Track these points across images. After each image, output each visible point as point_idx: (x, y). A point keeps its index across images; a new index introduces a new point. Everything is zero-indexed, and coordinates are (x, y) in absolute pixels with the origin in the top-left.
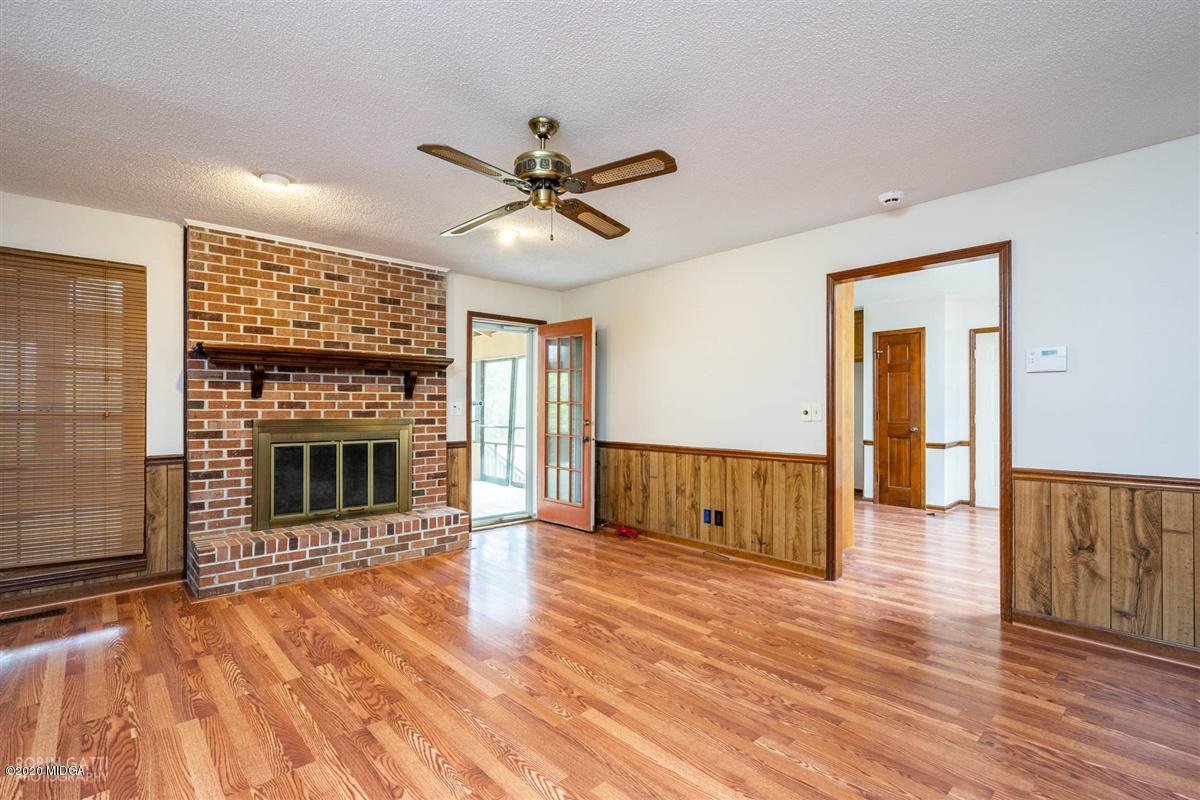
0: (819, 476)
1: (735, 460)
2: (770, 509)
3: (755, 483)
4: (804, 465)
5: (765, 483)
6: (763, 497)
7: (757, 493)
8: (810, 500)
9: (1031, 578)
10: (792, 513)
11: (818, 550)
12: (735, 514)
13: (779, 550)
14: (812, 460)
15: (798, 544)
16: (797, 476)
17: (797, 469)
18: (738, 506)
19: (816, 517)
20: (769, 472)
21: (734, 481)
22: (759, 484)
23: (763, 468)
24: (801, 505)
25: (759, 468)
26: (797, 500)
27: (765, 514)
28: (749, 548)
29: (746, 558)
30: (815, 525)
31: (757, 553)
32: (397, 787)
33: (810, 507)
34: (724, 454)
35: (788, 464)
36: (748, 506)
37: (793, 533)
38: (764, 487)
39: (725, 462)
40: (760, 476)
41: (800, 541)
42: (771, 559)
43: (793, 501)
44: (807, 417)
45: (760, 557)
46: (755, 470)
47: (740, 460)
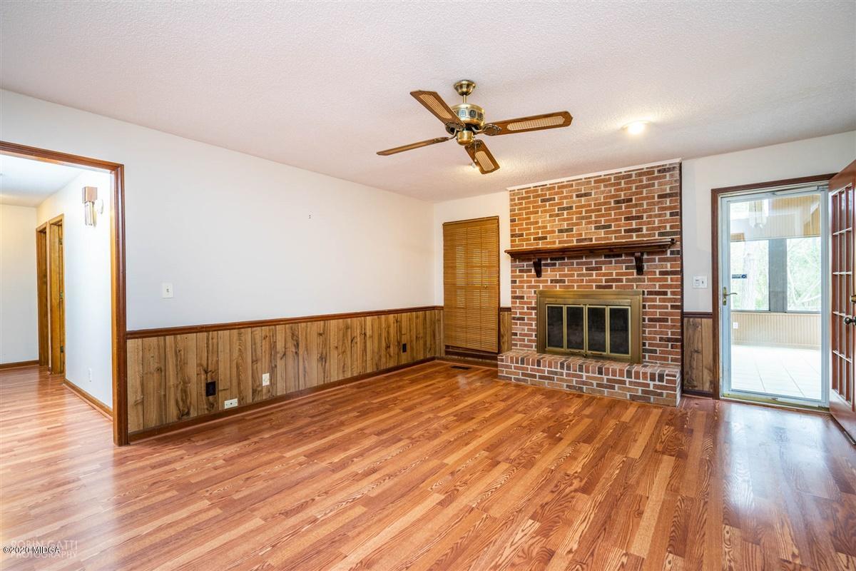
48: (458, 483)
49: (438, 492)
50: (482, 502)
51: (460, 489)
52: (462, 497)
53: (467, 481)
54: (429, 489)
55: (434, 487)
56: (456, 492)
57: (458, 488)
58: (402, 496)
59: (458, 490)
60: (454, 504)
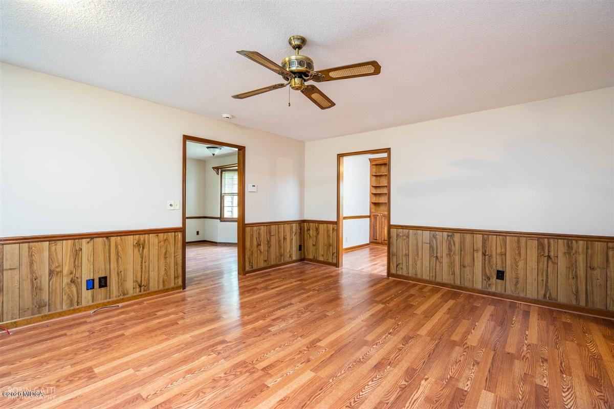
0: (178, 238)
1: (119, 238)
2: (147, 263)
3: (136, 251)
4: (169, 233)
5: (143, 248)
6: (142, 258)
7: (137, 255)
8: (173, 251)
9: (249, 259)
10: (162, 261)
11: (178, 277)
12: (118, 274)
13: (154, 286)
14: (175, 230)
15: (166, 278)
16: (165, 240)
17: (165, 236)
18: (121, 268)
19: (176, 260)
20: (146, 241)
21: (117, 253)
22: (139, 250)
23: (142, 239)
24: (168, 256)
25: (139, 240)
26: (165, 254)
27: (144, 268)
28: (131, 293)
29: (130, 300)
30: (176, 264)
31: (138, 293)
32: (400, 388)
33: (173, 256)
34: (107, 235)
35: (159, 234)
36: (130, 267)
37: (162, 272)
38: (143, 251)
39: (109, 241)
40: (140, 245)
41: (167, 276)
42: (149, 293)
43: (163, 254)
44: (172, 208)
45: (141, 295)
46: (136, 242)
47: (123, 237)
48: (305, 352)
49: (321, 347)
50: (293, 340)
51: (305, 348)
52: (305, 343)
53: (299, 354)
54: (327, 349)
55: (324, 351)
56: (309, 346)
57: (306, 349)
58: (345, 346)
59: (307, 347)
60: (311, 339)
